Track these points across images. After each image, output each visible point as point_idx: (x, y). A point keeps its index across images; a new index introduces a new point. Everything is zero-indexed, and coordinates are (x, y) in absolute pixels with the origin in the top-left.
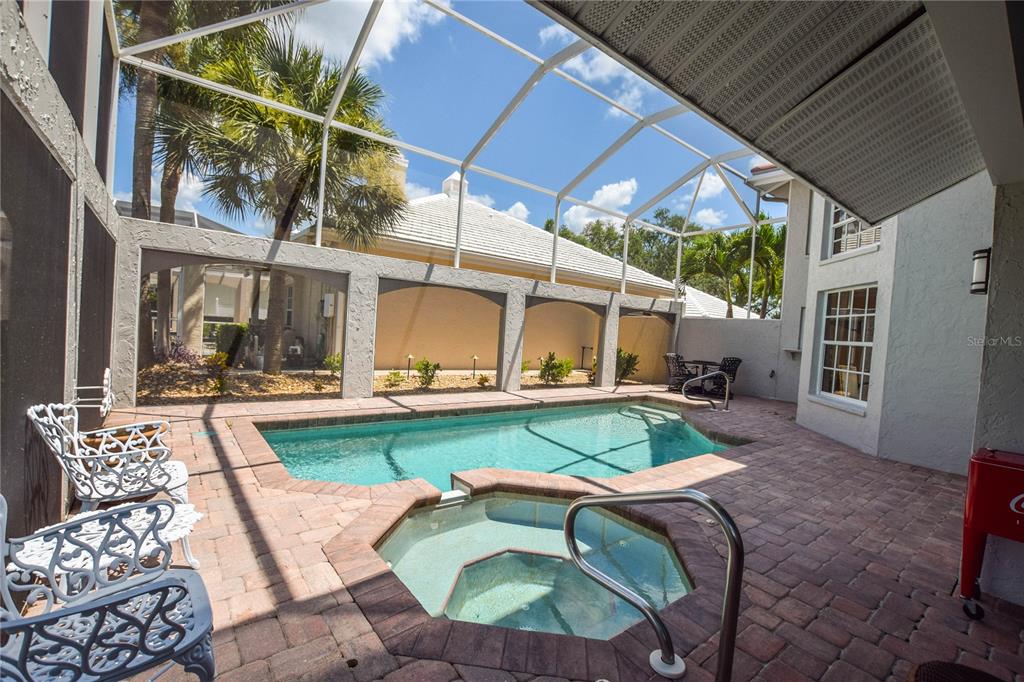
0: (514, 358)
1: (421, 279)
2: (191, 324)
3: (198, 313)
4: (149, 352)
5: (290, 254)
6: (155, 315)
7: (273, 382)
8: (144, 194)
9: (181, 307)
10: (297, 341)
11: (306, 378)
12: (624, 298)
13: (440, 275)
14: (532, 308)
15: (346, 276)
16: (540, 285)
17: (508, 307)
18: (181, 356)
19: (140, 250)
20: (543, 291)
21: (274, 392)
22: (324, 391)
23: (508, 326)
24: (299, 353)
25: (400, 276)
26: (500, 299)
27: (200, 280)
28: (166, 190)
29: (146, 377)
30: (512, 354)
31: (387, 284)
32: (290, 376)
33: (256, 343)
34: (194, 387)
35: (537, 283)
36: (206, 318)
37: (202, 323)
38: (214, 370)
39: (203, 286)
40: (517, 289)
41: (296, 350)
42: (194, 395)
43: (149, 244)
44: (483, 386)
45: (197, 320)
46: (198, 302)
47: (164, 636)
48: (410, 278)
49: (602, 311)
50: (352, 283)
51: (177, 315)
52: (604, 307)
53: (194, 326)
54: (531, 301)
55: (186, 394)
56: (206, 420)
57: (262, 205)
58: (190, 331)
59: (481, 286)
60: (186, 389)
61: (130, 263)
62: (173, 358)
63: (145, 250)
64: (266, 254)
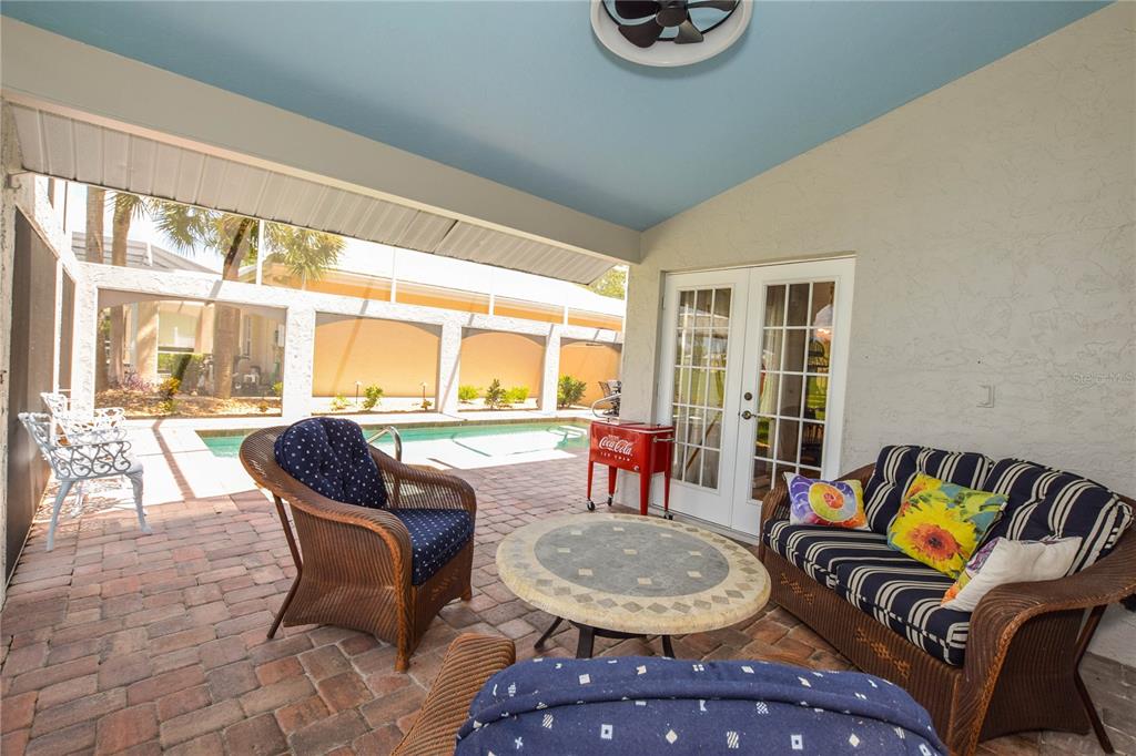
0: (450, 383)
1: (357, 313)
2: (145, 354)
3: (153, 343)
4: (104, 379)
5: (234, 292)
6: (108, 345)
7: (222, 405)
8: (97, 235)
9: (134, 337)
10: (253, 370)
11: (254, 402)
12: (565, 330)
13: (376, 308)
14: (468, 339)
15: (284, 311)
16: (475, 317)
17: (444, 336)
18: (133, 384)
19: (96, 291)
20: (480, 321)
21: (221, 413)
22: (268, 412)
23: (443, 354)
24: (253, 381)
25: (337, 311)
26: (437, 330)
27: (154, 311)
28: (119, 226)
29: (101, 400)
30: (448, 379)
31: (323, 318)
32: (241, 401)
33: (211, 371)
34: (146, 409)
35: (472, 316)
36: (160, 349)
37: (156, 352)
38: (168, 394)
39: (157, 316)
40: (453, 321)
41: (251, 379)
42: (145, 415)
43: (105, 285)
44: (425, 409)
45: (151, 349)
46: (152, 332)
47: (122, 463)
48: (346, 312)
49: (542, 341)
50: (290, 316)
51: (130, 345)
52: (545, 337)
53: (148, 356)
54: (467, 332)
55: (138, 413)
56: (155, 429)
57: (211, 243)
58: (145, 360)
59: (416, 319)
60: (139, 410)
61: (88, 301)
62: (127, 385)
63: (101, 290)
64: (209, 293)
